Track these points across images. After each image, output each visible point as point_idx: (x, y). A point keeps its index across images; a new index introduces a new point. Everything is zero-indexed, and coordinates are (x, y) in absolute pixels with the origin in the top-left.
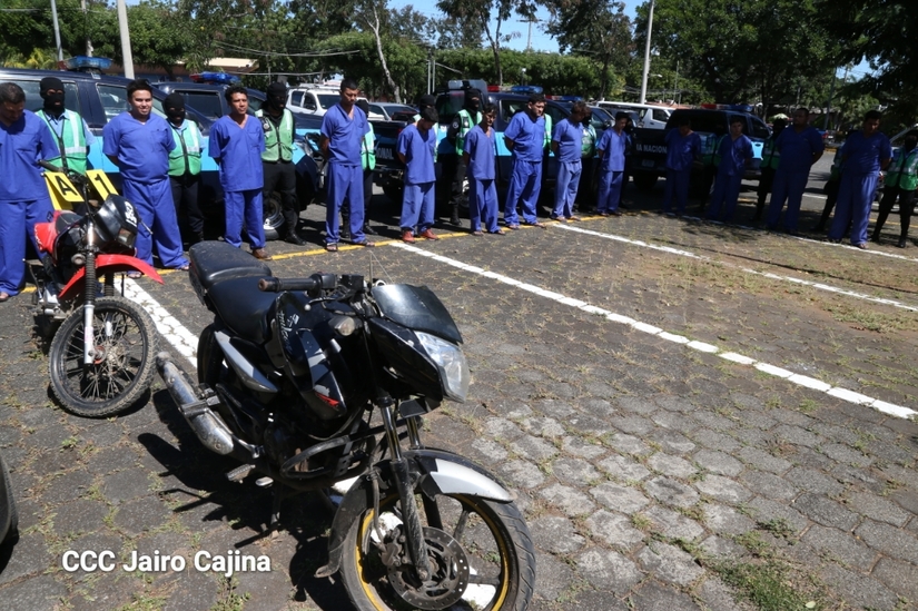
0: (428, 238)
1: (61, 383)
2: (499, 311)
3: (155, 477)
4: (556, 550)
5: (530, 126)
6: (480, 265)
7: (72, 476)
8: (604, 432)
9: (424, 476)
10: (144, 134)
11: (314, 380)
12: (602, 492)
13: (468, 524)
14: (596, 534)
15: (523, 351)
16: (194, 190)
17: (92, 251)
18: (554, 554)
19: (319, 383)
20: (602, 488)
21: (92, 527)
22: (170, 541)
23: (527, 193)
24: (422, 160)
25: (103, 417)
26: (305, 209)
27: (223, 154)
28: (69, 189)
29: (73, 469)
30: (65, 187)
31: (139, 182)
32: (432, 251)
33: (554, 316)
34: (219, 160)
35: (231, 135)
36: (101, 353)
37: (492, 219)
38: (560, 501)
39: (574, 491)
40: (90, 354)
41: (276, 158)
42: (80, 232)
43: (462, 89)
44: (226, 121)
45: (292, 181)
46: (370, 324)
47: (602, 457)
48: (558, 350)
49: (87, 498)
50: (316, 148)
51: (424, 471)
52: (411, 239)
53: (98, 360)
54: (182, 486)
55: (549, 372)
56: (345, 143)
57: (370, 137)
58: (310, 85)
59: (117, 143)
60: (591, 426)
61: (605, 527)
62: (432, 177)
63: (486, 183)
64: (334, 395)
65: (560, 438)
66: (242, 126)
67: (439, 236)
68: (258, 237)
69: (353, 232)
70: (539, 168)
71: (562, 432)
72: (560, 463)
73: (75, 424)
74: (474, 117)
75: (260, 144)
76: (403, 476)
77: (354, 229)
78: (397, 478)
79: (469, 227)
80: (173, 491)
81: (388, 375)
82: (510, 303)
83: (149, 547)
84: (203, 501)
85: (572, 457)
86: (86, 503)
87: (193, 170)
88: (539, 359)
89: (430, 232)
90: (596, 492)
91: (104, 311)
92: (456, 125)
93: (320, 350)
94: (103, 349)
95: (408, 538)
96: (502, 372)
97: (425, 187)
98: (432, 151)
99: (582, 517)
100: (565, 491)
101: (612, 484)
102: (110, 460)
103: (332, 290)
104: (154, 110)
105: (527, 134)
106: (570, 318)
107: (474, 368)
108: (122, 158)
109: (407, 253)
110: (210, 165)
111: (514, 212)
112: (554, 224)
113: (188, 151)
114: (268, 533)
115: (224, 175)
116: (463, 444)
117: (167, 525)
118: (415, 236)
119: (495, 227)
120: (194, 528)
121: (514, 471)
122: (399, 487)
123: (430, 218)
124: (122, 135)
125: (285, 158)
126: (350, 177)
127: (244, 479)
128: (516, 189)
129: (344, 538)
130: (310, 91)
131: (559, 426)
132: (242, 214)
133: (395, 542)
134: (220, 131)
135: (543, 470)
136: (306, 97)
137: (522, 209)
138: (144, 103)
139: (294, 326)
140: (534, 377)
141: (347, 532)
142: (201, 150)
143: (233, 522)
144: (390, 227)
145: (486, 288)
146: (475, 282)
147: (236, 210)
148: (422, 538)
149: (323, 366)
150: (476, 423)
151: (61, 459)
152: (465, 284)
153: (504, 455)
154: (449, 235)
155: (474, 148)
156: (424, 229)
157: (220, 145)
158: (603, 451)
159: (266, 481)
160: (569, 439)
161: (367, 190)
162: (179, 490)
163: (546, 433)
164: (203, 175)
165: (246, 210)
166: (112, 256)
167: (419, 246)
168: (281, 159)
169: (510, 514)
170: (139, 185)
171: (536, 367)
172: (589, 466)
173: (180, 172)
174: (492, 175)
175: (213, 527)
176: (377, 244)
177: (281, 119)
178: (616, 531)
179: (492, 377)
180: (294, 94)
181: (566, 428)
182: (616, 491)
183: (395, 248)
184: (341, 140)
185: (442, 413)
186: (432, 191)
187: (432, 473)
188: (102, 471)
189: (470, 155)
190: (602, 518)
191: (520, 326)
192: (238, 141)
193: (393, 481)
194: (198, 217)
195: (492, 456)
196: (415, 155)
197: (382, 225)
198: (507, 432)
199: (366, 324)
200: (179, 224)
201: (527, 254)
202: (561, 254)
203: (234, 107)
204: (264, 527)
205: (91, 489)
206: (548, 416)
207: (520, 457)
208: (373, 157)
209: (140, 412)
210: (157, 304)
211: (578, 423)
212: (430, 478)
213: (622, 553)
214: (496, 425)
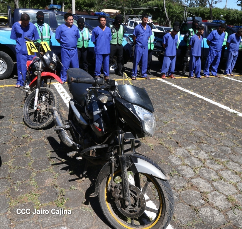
0: (172, 78)
1: (26, 116)
2: (192, 107)
3: (49, 152)
4: (191, 204)
5: (218, 36)
6: (189, 89)
7: (23, 147)
8: (225, 160)
9: (132, 164)
10: (69, 32)
11: (94, 120)
12: (218, 184)
13: (149, 186)
14: (210, 201)
15: (199, 124)
16: (85, 54)
17: (40, 70)
18: (190, 206)
19: (95, 122)
20: (218, 183)
21: (24, 166)
22: (48, 175)
23: (214, 63)
24: (171, 47)
25: (38, 129)
26: (126, 63)
27: (96, 41)
28: (34, 48)
29: (23, 146)
30: (32, 47)
31: (67, 49)
32: (172, 83)
33: (215, 112)
34: (95, 43)
35: (99, 33)
36: (39, 107)
37: (198, 72)
38: (198, 185)
39: (206, 182)
40: (36, 107)
41: (116, 43)
42: (38, 64)
43: (192, 20)
44: (98, 28)
45: (121, 52)
46: (115, 100)
47: (222, 170)
48: (213, 125)
49: (25, 156)
50: (132, 41)
51: (132, 162)
52: (165, 78)
53: (38, 109)
54: (57, 157)
55: (207, 133)
56: (142, 39)
57: (153, 37)
58: (137, 19)
59: (60, 35)
60: (220, 157)
61: (215, 199)
62: (175, 54)
63: (197, 58)
64: (100, 127)
65: (205, 159)
66: (104, 30)
67: (176, 78)
68: (106, 72)
69: (143, 73)
70: (220, 53)
71: (207, 157)
72: (203, 170)
73: (28, 130)
74: (195, 31)
75: (110, 37)
76: (123, 163)
77: (143, 72)
78: (121, 163)
79: (189, 75)
80: (54, 158)
81: (121, 121)
82: (198, 105)
83: (40, 176)
84: (63, 163)
85: (208, 168)
86: (24, 157)
87: (85, 46)
88: (204, 128)
89: (173, 76)
90: (215, 184)
91: (42, 92)
92: (187, 34)
93: (98, 109)
94: (40, 105)
95: (123, 188)
96: (188, 131)
97: (172, 58)
98: (176, 44)
99: (206, 193)
100: (202, 181)
101: (223, 182)
102: (36, 144)
103: (101, 85)
104: (74, 23)
105: (216, 39)
106: (222, 113)
107: (177, 128)
108: (61, 40)
109: (162, 82)
110: (91, 45)
111: (208, 70)
112: (224, 76)
113: (84, 39)
114: (81, 178)
115: (96, 48)
116: (165, 157)
117: (48, 169)
118: (166, 77)
119: (199, 75)
120: (57, 172)
121: (183, 170)
122: (121, 167)
123: (173, 70)
124: (62, 32)
125: (119, 43)
126: (143, 51)
127: (73, 156)
128: (209, 61)
129: (101, 183)
130: (136, 21)
131: (206, 155)
132: (101, 63)
133: (118, 188)
134: (95, 32)
135: (195, 171)
136: (135, 23)
137: (211, 69)
138: (72, 21)
139: (91, 100)
140: (201, 134)
141: (102, 181)
142: (89, 39)
143: (71, 172)
144: (158, 73)
145: (190, 98)
146: (186, 95)
147: (100, 62)
148: (128, 189)
149: (98, 115)
150: (172, 149)
151: (21, 142)
152: (182, 96)
153: (180, 163)
154: (180, 77)
155: (193, 43)
156: (170, 74)
157: (95, 37)
158: (222, 168)
159: (79, 158)
160: (209, 161)
161: (149, 58)
162: (56, 158)
163: (200, 157)
164: (88, 48)
165: (103, 61)
166: (47, 73)
167: (167, 80)
168: (118, 44)
169: (165, 185)
170: (67, 50)
171: (202, 130)
172: (215, 173)
173: (81, 47)
174: (200, 55)
175: (63, 173)
176: (151, 79)
177: (119, 29)
178: (219, 201)
179: (183, 132)
180: (130, 22)
181: (209, 156)
182: (224, 185)
183: (158, 80)
184: (141, 37)
185: (160, 143)
186: (175, 59)
187: (135, 163)
188: (32, 148)
189: (191, 46)
190: (215, 194)
191: (200, 114)
192: (102, 36)
193: (120, 164)
194: (86, 63)
195: (175, 163)
196: (169, 45)
197: (155, 72)
198: (183, 155)
199: (114, 99)
200: (79, 65)
201: (210, 87)
202: (224, 88)
203: (101, 23)
204: (81, 176)
205: (27, 153)
206: (203, 150)
207: (186, 165)
208: (153, 45)
209: (50, 129)
210: (67, 93)
211: (215, 155)
212: (134, 165)
213: (220, 211)
214: (180, 151)
